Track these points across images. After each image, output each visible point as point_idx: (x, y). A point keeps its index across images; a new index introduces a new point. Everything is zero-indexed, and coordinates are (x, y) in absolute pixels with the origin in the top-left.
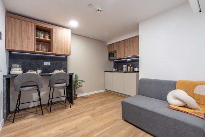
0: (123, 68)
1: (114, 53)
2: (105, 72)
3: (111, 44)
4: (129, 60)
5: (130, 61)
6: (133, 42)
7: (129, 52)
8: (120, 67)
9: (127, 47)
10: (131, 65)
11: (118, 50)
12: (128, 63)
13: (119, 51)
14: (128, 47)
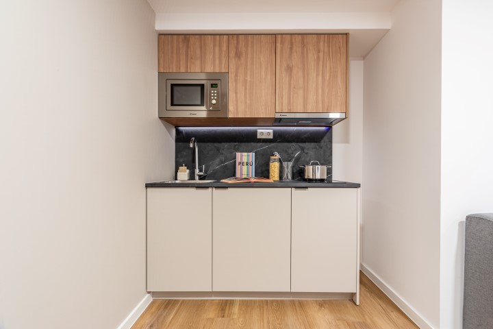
0: (238, 167)
1: (208, 86)
2: (148, 186)
3: (186, 37)
4: (265, 132)
5: (271, 137)
6: (319, 52)
7: (301, 92)
8: (217, 161)
9: (289, 69)
10: (277, 156)
11: (232, 76)
12: (259, 144)
13: (241, 78)
14: (295, 70)
